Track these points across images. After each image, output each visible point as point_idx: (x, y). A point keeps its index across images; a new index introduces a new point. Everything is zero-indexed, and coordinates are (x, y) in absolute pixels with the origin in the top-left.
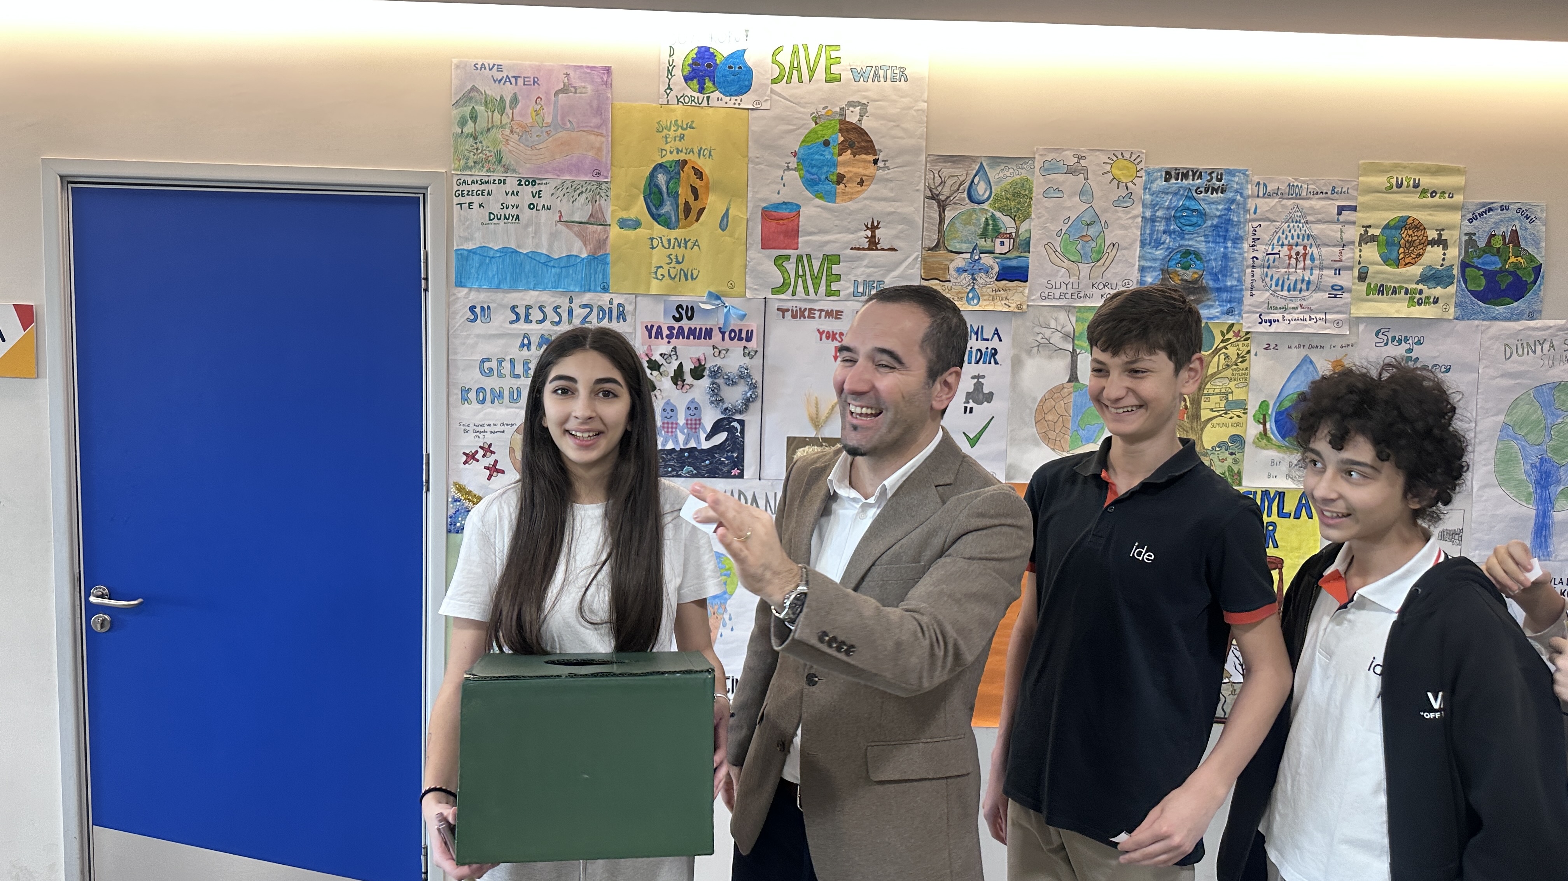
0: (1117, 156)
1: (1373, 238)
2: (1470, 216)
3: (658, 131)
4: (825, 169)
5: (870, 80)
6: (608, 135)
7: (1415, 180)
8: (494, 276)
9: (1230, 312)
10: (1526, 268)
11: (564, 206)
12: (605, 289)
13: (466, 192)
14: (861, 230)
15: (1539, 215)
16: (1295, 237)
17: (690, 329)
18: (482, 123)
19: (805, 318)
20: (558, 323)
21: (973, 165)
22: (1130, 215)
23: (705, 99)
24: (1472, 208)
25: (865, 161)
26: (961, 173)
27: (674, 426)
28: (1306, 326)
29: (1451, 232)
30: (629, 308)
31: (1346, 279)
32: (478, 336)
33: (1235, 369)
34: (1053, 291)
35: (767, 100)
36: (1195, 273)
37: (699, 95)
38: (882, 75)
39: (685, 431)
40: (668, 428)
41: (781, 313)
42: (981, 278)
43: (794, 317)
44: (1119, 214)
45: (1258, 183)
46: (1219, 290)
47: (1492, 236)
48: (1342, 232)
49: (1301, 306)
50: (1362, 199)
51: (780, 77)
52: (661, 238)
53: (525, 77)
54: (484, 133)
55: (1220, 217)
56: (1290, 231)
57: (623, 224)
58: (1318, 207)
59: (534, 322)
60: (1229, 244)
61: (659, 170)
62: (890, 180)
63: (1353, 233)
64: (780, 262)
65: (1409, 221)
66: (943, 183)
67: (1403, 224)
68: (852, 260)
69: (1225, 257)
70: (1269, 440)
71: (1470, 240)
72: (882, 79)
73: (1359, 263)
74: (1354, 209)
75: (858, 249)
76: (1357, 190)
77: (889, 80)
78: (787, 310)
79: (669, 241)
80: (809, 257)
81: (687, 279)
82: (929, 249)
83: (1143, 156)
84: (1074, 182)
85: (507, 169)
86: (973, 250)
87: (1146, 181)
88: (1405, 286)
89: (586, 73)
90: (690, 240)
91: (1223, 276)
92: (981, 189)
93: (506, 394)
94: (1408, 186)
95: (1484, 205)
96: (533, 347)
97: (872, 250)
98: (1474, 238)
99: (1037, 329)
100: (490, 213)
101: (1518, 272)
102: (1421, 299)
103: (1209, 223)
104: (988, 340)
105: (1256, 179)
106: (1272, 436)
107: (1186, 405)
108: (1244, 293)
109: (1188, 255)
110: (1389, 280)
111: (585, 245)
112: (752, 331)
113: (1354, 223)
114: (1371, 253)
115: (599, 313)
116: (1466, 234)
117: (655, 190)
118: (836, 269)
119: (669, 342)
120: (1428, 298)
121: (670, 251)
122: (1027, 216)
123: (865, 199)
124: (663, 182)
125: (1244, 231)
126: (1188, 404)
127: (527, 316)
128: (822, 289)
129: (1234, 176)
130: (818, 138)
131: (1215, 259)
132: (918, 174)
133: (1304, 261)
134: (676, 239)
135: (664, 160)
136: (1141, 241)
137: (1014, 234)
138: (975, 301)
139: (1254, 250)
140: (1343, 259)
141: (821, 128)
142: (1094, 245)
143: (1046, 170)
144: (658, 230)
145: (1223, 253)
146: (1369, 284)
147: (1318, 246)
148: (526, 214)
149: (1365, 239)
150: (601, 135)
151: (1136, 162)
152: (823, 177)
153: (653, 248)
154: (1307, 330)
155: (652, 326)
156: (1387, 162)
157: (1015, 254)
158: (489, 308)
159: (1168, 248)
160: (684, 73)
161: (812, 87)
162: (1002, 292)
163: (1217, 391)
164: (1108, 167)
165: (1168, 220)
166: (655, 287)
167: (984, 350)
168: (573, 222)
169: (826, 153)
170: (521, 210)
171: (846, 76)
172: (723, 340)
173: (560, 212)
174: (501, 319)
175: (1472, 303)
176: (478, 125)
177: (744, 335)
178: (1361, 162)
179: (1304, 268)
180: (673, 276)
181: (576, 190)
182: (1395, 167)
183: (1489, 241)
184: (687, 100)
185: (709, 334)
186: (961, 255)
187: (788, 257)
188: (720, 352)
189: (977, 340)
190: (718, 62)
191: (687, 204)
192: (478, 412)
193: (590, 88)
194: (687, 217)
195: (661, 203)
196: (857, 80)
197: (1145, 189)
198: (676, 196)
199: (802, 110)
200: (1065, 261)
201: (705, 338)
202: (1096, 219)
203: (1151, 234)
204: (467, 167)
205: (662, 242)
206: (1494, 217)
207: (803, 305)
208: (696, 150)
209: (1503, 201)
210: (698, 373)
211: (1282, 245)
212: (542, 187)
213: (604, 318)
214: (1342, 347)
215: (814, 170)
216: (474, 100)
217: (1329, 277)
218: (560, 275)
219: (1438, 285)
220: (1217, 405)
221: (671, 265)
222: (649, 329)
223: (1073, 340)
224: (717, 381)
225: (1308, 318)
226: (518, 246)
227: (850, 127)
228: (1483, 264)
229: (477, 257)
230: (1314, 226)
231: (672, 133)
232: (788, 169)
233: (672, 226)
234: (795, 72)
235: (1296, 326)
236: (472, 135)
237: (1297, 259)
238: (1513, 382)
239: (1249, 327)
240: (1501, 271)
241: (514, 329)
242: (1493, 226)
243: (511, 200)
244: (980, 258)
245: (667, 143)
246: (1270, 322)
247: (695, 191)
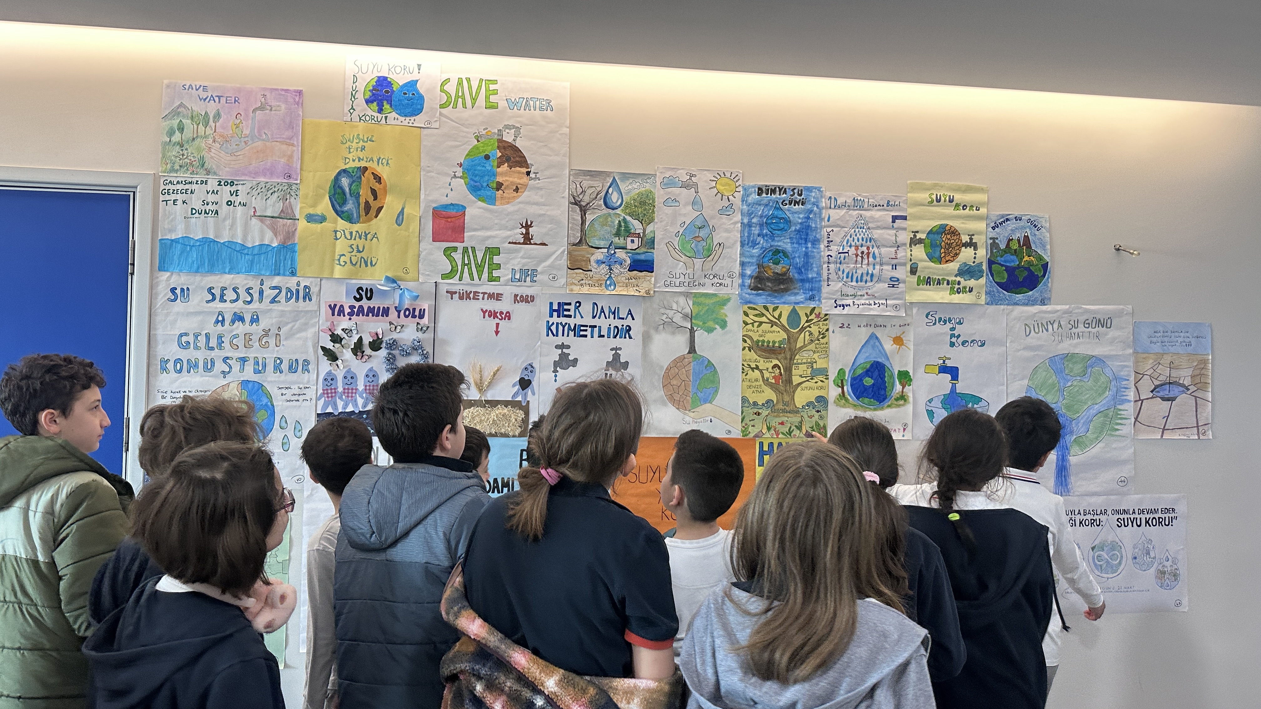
0: (720, 175)
1: (921, 241)
2: (993, 225)
3: (342, 143)
4: (486, 178)
5: (522, 108)
6: (298, 145)
7: (950, 196)
8: (193, 262)
9: (812, 298)
10: (1037, 265)
11: (257, 202)
12: (293, 274)
13: (171, 191)
14: (517, 228)
15: (1044, 224)
16: (860, 240)
17: (369, 307)
18: (188, 133)
19: (470, 299)
20: (250, 303)
21: (608, 179)
22: (732, 222)
23: (384, 118)
24: (994, 219)
25: (519, 173)
26: (599, 185)
27: (354, 391)
28: (871, 309)
29: (979, 237)
30: (314, 290)
31: (902, 273)
32: (178, 313)
33: (818, 344)
34: (674, 280)
35: (436, 121)
36: (783, 267)
37: (378, 115)
38: (532, 105)
39: (364, 395)
40: (348, 393)
41: (449, 295)
42: (617, 269)
43: (461, 298)
44: (724, 220)
45: (830, 198)
46: (802, 281)
47: (1010, 240)
48: (896, 236)
49: (867, 293)
50: (911, 211)
51: (447, 103)
52: (344, 231)
53: (227, 97)
54: (190, 142)
55: (801, 223)
56: (856, 235)
57: (310, 218)
58: (877, 216)
59: (228, 301)
60: (809, 245)
61: (343, 174)
62: (541, 189)
63: (905, 237)
64: (449, 252)
65: (948, 228)
66: (583, 192)
67: (943, 230)
68: (509, 252)
69: (806, 255)
70: (846, 400)
71: (994, 244)
72: (532, 109)
73: (911, 260)
74: (904, 218)
75: (515, 243)
76: (907, 204)
77: (537, 109)
78: (456, 293)
79: (351, 233)
80: (473, 249)
81: (367, 266)
82: (574, 245)
83: (740, 175)
84: (685, 195)
85: (208, 172)
86: (610, 246)
87: (743, 195)
88: (947, 278)
89: (280, 95)
90: (369, 233)
91: (805, 270)
92: (614, 198)
93: (201, 364)
94: (945, 201)
95: (1003, 216)
96: (227, 323)
97: (527, 244)
98: (997, 241)
99: (663, 311)
100: (192, 209)
101: (1031, 268)
102: (959, 288)
103: (793, 228)
104: (623, 319)
105: (828, 194)
106: (849, 397)
107: (780, 372)
108: (822, 283)
109: (777, 254)
110: (934, 274)
111: (276, 235)
112: (424, 310)
113: (905, 229)
114: (919, 252)
115: (287, 294)
116: (991, 239)
117: (339, 191)
118: (496, 259)
119: (350, 319)
120: (965, 288)
121: (352, 242)
122: (651, 221)
123: (520, 203)
124: (346, 185)
125: (821, 235)
126: (782, 371)
127: (222, 296)
128: (485, 275)
129: (811, 192)
130: (480, 153)
131: (799, 257)
132: (563, 184)
133: (868, 258)
134: (357, 232)
135: (347, 166)
136: (741, 242)
137: (642, 234)
138: (612, 287)
139: (829, 250)
140: (898, 257)
141: (482, 145)
142: (704, 244)
143: (665, 185)
144: (341, 224)
145: (805, 252)
146: (919, 277)
147: (878, 247)
148: (224, 210)
149: (914, 241)
150: (293, 145)
151: (735, 180)
152: (485, 184)
153: (337, 239)
154: (872, 313)
155: (335, 305)
156: (928, 182)
157: (643, 250)
158: (188, 289)
159: (762, 248)
160: (366, 97)
161: (475, 112)
162: (633, 280)
163: (804, 361)
164: (714, 184)
165: (761, 225)
166: (338, 272)
167: (620, 327)
168: (265, 217)
169: (487, 165)
170: (221, 206)
171: (503, 104)
172: (399, 317)
173: (255, 208)
174: (198, 299)
175: (998, 292)
176: (185, 136)
177: (417, 313)
178: (909, 182)
179: (868, 264)
180: (354, 263)
181: (270, 190)
182: (935, 186)
183: (1008, 245)
184: (368, 118)
185: (386, 312)
186: (600, 250)
187: (455, 249)
188: (396, 328)
189: (614, 318)
190: (394, 89)
191: (367, 203)
192: (176, 380)
193: (283, 106)
194: (367, 213)
195: (345, 202)
196: (512, 108)
197: (743, 201)
198: (357, 196)
199: (467, 130)
200: (683, 256)
201: (382, 316)
202: (706, 224)
203: (749, 237)
204: (173, 170)
205: (345, 234)
206: (1011, 225)
207: (469, 289)
208: (375, 159)
209: (1017, 213)
210: (376, 345)
211: (850, 246)
212: (239, 187)
213: (291, 298)
214: (900, 326)
215: (477, 179)
216: (181, 114)
217: (888, 270)
218: (252, 262)
219: (972, 277)
220: (805, 373)
221: (352, 254)
222: (332, 308)
223: (691, 319)
224: (393, 352)
225: (873, 304)
226: (216, 237)
227: (506, 145)
228: (1005, 261)
229: (179, 246)
230: (874, 231)
231: (354, 145)
232: (455, 176)
233: (353, 221)
234: (460, 100)
235: (863, 310)
236: (178, 143)
237: (862, 257)
238: (1032, 353)
239: (827, 310)
240: (1019, 267)
241: (210, 307)
242: (1010, 232)
243: (211, 198)
244: (615, 252)
245: (350, 153)
246: (843, 306)
247: (374, 193)
